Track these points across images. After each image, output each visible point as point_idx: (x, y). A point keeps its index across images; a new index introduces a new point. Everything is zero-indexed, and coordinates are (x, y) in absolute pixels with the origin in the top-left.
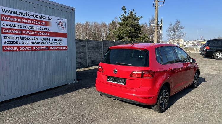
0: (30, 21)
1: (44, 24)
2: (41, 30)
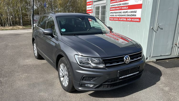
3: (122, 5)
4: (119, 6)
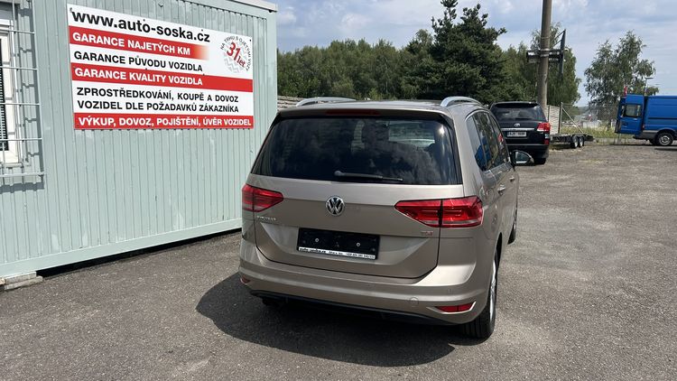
0: (147, 46)
1: (187, 51)
2: (179, 71)
4: (149, 68)
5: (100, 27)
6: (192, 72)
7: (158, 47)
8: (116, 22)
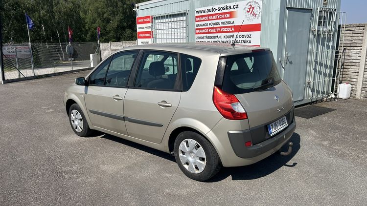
0: (214, 17)
1: (228, 16)
2: (225, 25)
3: (221, 25)
4: (215, 26)
5: (203, 14)
6: (230, 25)
7: (218, 16)
8: (206, 11)
